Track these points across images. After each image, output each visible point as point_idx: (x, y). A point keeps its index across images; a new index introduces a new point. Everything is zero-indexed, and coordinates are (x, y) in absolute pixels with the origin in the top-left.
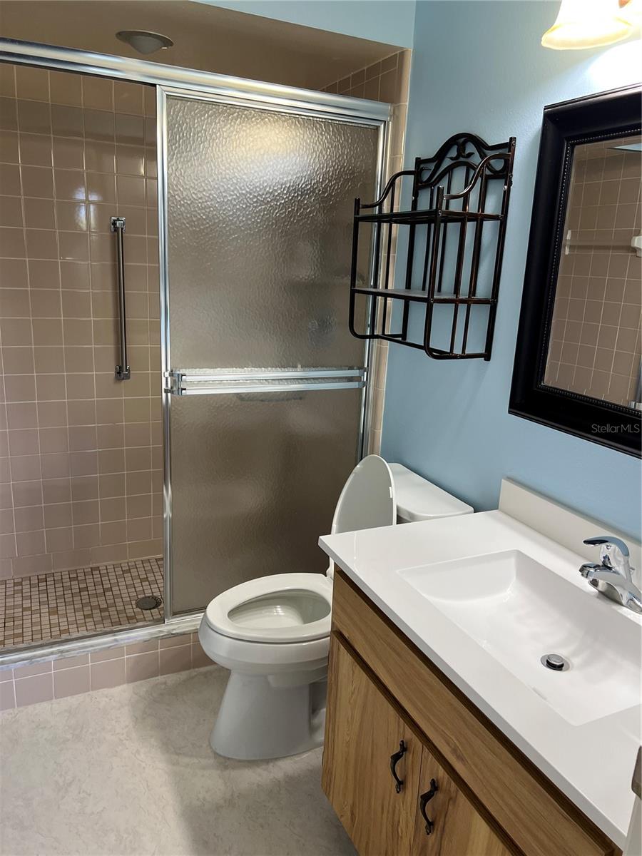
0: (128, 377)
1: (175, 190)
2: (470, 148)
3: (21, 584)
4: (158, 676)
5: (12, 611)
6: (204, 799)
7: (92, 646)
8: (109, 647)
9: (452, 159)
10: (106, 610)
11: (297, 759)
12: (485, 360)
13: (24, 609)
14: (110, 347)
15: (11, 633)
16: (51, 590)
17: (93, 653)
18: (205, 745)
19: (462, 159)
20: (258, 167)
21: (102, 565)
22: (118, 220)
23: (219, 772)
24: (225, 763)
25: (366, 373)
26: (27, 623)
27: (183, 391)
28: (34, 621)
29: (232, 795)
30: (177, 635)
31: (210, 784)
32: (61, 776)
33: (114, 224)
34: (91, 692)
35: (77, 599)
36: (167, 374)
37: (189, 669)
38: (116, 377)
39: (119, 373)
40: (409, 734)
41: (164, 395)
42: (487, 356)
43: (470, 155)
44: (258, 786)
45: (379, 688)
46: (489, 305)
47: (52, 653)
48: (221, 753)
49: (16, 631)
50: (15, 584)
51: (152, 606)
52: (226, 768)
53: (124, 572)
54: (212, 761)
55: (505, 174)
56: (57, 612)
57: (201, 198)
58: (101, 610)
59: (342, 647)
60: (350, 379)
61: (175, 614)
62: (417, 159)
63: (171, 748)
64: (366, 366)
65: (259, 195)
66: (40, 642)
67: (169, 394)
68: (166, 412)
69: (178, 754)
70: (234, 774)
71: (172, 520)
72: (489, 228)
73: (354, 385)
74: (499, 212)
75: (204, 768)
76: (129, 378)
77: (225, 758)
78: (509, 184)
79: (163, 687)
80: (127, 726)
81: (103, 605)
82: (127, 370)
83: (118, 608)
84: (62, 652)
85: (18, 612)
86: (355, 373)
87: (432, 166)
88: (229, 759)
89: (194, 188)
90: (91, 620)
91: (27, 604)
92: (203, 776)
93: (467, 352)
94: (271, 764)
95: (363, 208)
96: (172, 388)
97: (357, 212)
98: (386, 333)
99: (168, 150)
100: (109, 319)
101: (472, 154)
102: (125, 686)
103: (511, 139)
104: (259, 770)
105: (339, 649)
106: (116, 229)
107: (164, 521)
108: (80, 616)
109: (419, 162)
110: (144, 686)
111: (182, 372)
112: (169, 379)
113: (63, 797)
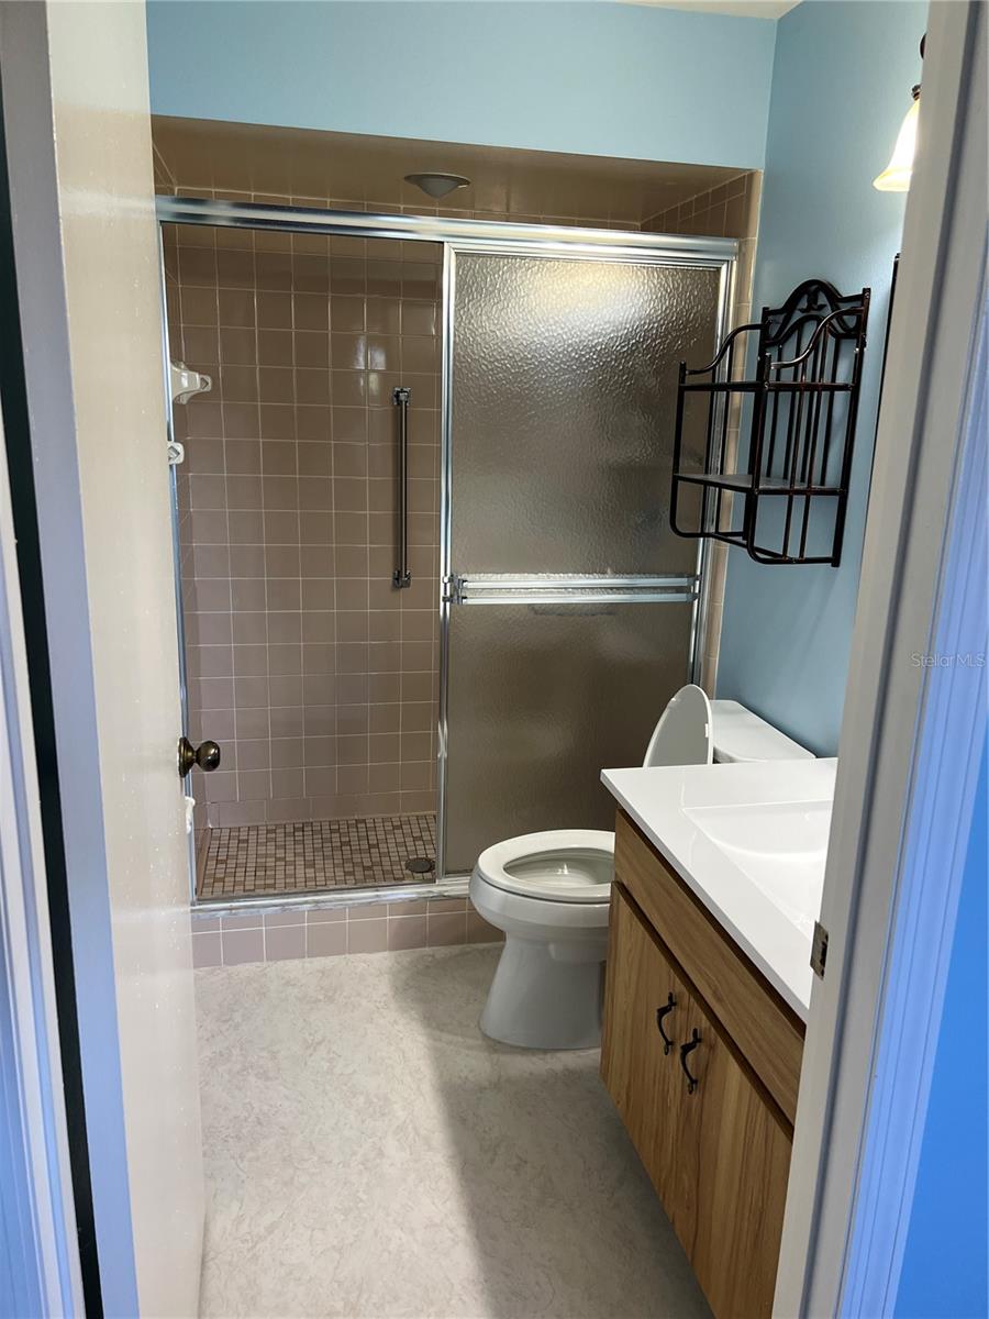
0: (407, 584)
1: (461, 362)
2: (822, 299)
3: (274, 831)
4: (425, 946)
5: (264, 860)
6: (466, 1078)
7: (350, 899)
8: (370, 903)
9: (802, 311)
10: (370, 868)
11: (582, 1054)
12: (833, 566)
13: (277, 859)
14: (388, 546)
15: (263, 882)
16: (308, 842)
17: (352, 907)
18: (472, 1025)
19: (813, 313)
20: (562, 329)
21: (368, 817)
22: (402, 391)
23: (486, 1054)
24: (495, 1046)
25: (698, 583)
26: (280, 875)
27: (464, 601)
28: (287, 872)
29: (499, 1079)
30: (450, 898)
31: (475, 1064)
32: (310, 1034)
33: (397, 396)
34: (348, 956)
35: (338, 854)
36: (446, 580)
37: (462, 943)
38: (394, 584)
39: (397, 579)
40: (679, 987)
41: (442, 604)
42: (835, 561)
43: (822, 307)
44: (531, 1074)
45: (655, 941)
46: (837, 497)
47: (306, 902)
48: (492, 1037)
49: (268, 882)
50: (268, 832)
51: (424, 869)
52: (496, 1051)
53: (394, 828)
54: (480, 1042)
55: (858, 333)
56: (313, 866)
57: (492, 370)
58: (365, 868)
59: (621, 898)
60: (679, 590)
61: (448, 873)
62: (764, 309)
63: (433, 1022)
64: (698, 573)
65: (562, 362)
66: (294, 890)
67: (448, 604)
68: (444, 628)
69: (442, 1031)
70: (505, 1058)
71: (447, 761)
72: (841, 398)
73: (682, 597)
74: (850, 382)
75: (469, 1048)
76: (409, 585)
77: (494, 1040)
78: (863, 345)
79: (430, 959)
80: (385, 995)
81: (367, 863)
82: (406, 576)
83: (385, 868)
84: (317, 902)
85: (271, 862)
86: (683, 582)
87: (781, 318)
88: (499, 1043)
89: (483, 358)
90: (352, 877)
91: (280, 853)
92: (467, 1055)
93: (806, 555)
94: (549, 1056)
95: (691, 373)
96: (451, 596)
97: (682, 379)
98: (720, 531)
99: (455, 316)
100: (387, 513)
101: (825, 306)
102: (386, 954)
103: (864, 290)
104: (534, 1059)
105: (618, 901)
106: (399, 402)
107: (437, 761)
108: (339, 873)
109: (766, 312)
110: (407, 956)
111: (463, 577)
112: (448, 585)
113: (311, 1055)
